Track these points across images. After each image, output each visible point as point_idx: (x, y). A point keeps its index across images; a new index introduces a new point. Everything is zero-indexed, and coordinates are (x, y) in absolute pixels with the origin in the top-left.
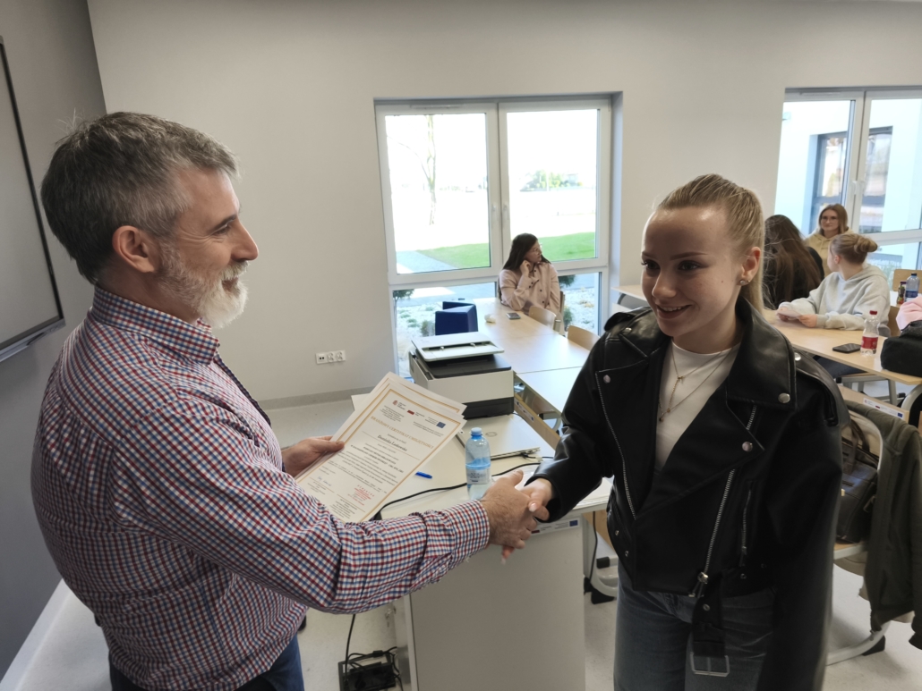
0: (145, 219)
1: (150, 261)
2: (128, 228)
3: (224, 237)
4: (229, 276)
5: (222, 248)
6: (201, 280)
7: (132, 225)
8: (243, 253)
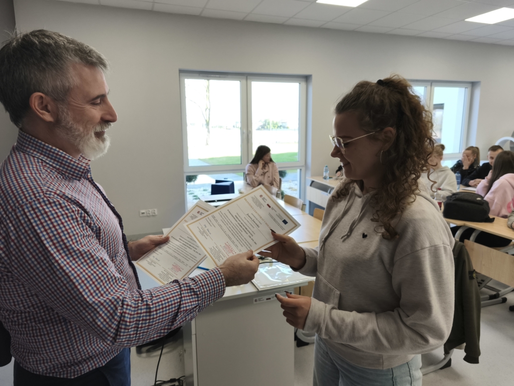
0: (50, 90)
1: (52, 116)
2: (40, 94)
7: (42, 93)
8: (108, 117)
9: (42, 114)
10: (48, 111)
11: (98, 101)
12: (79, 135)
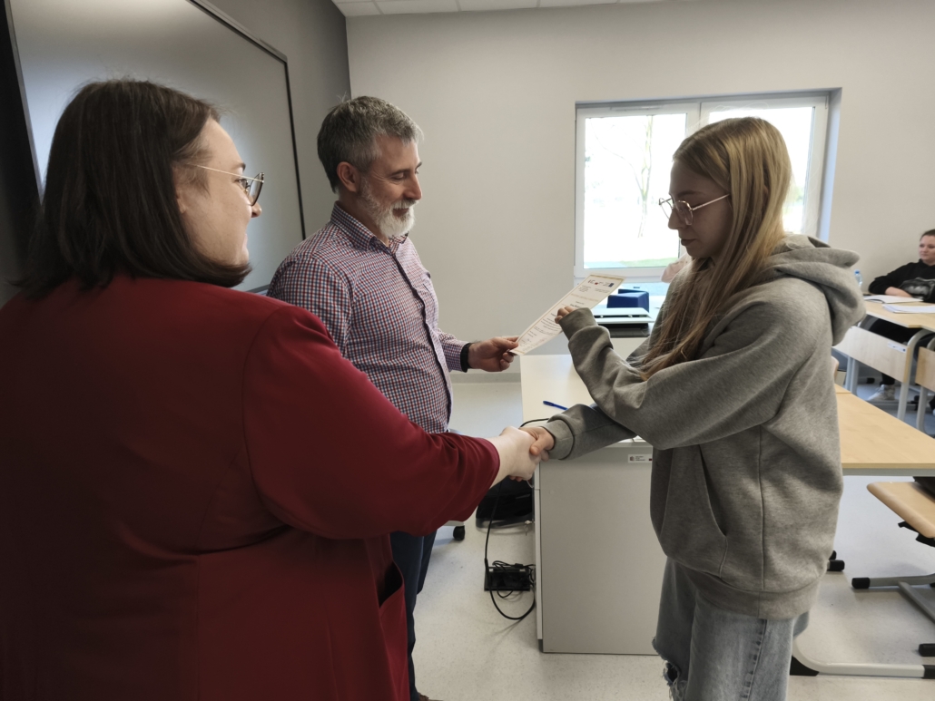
0: (356, 161)
1: (355, 186)
2: (346, 163)
3: (402, 182)
4: (397, 206)
5: (397, 188)
6: (378, 204)
7: (349, 162)
8: (411, 194)
9: (347, 183)
10: (353, 182)
11: (402, 175)
12: (376, 210)
